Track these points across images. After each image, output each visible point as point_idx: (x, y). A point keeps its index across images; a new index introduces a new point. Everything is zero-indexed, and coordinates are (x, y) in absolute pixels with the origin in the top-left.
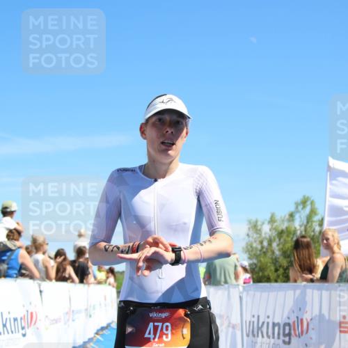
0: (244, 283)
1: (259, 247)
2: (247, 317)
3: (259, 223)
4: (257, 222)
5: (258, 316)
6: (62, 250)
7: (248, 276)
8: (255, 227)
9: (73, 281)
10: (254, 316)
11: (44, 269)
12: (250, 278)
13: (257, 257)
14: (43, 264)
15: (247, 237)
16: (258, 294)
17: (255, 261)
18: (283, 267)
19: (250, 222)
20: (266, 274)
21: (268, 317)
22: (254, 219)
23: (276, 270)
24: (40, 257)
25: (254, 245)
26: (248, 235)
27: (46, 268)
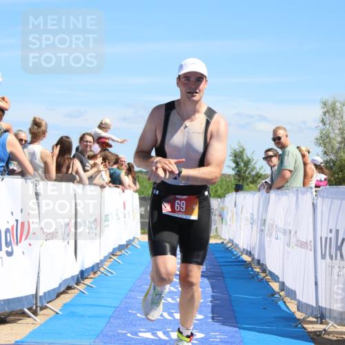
1: (339, 138)
2: (323, 233)
5: (337, 231)
6: (68, 137)
7: (323, 177)
10: (331, 231)
11: (42, 165)
12: (325, 180)
14: (42, 158)
15: (321, 125)
17: (333, 157)
19: (324, 104)
24: (37, 148)
25: (332, 136)
26: (323, 121)
27: (45, 163)
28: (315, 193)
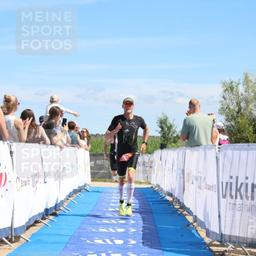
3: (234, 85)
4: (232, 82)
5: (237, 177)
9: (45, 143)
10: (231, 177)
11: (16, 131)
12: (227, 139)
17: (233, 123)
20: (244, 135)
21: (247, 178)
26: (224, 97)
27: (18, 129)
28: (217, 149)
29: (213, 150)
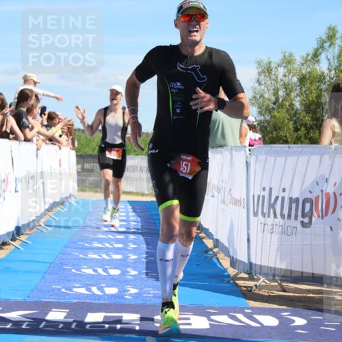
0: (250, 145)
1: (273, 99)
2: (256, 190)
3: (273, 65)
4: (270, 63)
5: (271, 189)
7: (257, 136)
8: (267, 70)
9: (16, 138)
10: (264, 189)
12: (260, 139)
13: (270, 111)
15: (256, 85)
16: (271, 159)
18: (305, 125)
19: (259, 64)
20: (282, 133)
21: (284, 190)
22: (266, 60)
23: (296, 130)
25: (266, 96)
26: (258, 81)
28: (248, 152)
29: (243, 152)
